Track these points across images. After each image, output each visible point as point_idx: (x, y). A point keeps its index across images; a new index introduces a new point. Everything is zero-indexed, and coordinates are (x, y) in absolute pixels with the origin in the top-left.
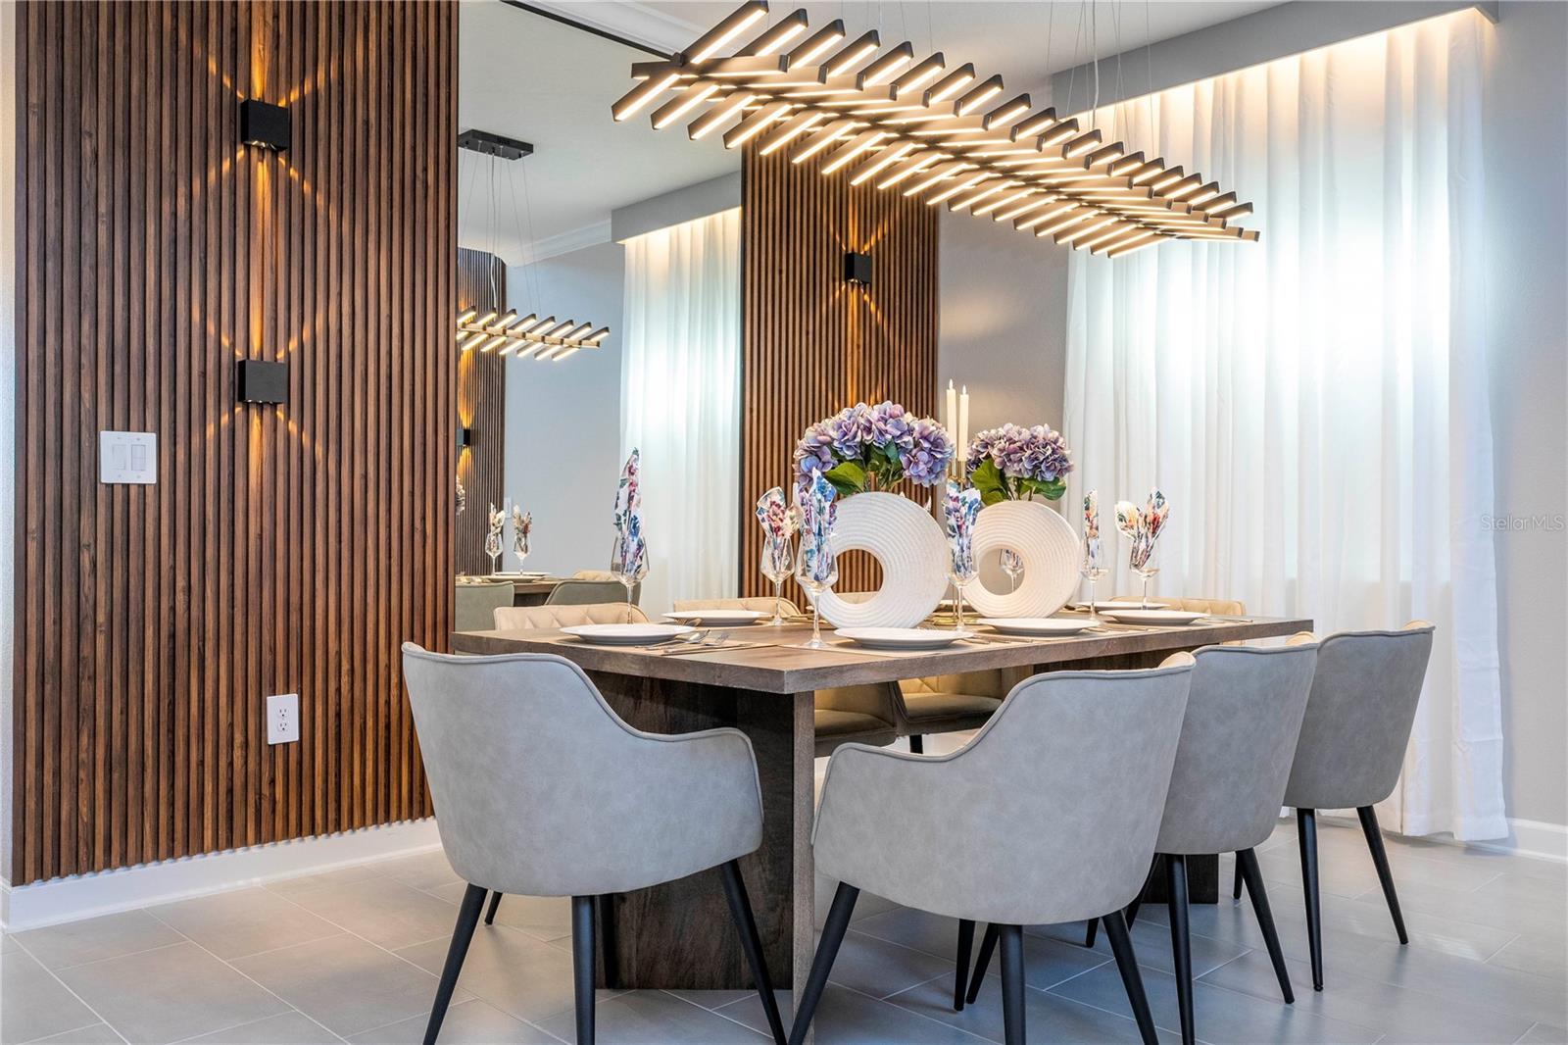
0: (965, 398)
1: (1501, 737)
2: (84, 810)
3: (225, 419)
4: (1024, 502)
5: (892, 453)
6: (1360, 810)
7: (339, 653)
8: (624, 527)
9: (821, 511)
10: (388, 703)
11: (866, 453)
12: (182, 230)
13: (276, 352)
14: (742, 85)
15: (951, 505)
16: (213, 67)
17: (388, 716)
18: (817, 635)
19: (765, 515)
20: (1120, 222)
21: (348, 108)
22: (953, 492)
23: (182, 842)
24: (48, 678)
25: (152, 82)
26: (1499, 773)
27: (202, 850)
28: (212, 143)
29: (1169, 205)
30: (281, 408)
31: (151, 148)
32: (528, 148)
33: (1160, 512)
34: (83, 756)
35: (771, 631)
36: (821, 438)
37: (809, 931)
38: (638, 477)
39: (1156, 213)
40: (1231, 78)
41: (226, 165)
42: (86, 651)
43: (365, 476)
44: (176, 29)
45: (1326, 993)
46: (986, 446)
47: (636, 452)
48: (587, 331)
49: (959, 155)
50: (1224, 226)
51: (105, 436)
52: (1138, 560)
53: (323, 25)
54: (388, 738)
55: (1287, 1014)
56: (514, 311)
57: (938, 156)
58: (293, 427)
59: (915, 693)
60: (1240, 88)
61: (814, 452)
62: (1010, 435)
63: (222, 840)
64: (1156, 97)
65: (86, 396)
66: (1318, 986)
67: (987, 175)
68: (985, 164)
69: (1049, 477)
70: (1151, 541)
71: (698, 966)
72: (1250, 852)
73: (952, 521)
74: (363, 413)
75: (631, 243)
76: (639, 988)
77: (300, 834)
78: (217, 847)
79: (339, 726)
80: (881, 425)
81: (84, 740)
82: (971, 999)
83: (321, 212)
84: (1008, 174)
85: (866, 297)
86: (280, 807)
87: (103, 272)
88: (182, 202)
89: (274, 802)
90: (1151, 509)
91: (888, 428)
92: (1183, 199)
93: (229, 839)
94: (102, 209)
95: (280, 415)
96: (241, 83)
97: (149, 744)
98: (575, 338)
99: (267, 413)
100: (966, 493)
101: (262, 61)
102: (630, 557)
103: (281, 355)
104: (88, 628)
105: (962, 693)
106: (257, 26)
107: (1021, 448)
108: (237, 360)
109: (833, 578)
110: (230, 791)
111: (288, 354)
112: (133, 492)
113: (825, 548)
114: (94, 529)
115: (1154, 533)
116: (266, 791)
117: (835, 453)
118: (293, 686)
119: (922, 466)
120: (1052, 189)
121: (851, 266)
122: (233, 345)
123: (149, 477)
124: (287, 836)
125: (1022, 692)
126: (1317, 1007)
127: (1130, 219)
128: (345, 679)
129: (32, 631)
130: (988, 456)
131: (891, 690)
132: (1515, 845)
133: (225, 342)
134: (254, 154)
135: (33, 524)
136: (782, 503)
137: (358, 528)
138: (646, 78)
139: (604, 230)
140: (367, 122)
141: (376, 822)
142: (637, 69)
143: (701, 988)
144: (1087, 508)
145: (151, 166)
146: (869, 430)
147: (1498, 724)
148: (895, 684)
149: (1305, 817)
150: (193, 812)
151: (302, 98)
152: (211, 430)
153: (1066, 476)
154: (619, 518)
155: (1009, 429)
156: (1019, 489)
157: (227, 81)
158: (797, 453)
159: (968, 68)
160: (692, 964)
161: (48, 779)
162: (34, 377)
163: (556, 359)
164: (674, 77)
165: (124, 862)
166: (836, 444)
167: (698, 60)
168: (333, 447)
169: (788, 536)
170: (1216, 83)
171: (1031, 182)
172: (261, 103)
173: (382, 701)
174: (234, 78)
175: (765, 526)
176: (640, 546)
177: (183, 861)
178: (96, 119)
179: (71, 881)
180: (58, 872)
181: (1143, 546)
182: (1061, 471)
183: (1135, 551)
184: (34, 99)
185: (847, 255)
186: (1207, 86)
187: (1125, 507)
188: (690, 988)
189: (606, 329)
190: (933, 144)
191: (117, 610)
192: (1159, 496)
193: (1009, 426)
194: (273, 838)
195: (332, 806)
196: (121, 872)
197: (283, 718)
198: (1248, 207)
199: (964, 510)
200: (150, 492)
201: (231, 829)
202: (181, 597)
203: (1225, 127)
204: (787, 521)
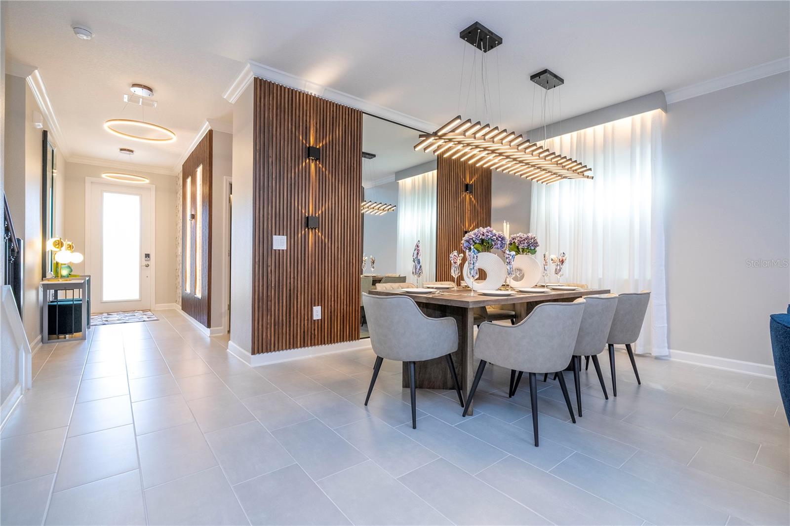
0: (508, 226)
1: (666, 325)
2: (269, 336)
3: (303, 232)
4: (524, 255)
5: (490, 241)
6: (626, 345)
7: (331, 296)
8: (416, 262)
9: (474, 257)
10: (343, 309)
11: (482, 241)
12: (293, 182)
13: (316, 214)
14: (450, 140)
15: (507, 256)
16: (301, 138)
17: (343, 313)
18: (473, 292)
19: (452, 259)
20: (552, 174)
21: (334, 147)
22: (508, 252)
23: (292, 345)
24: (260, 301)
25: (286, 142)
26: (666, 336)
27: (297, 347)
28: (301, 158)
29: (568, 170)
30: (317, 229)
31: (286, 160)
32: (374, 156)
33: (564, 258)
34: (268, 321)
35: (454, 291)
36: (470, 237)
37: (472, 373)
38: (420, 248)
39: (564, 172)
40: (582, 131)
41: (304, 164)
42: (269, 294)
43: (338, 247)
44: (292, 128)
45: (617, 397)
46: (513, 239)
47: (419, 241)
48: (390, 207)
49: (508, 157)
50: (583, 175)
51: (274, 237)
52: (557, 272)
53: (328, 125)
54: (343, 319)
55: (606, 403)
56: (365, 201)
57: (502, 157)
58: (320, 234)
59: (490, 310)
60: (585, 134)
61: (468, 241)
62: (521, 236)
63: (302, 345)
64: (560, 137)
65: (270, 226)
66: (615, 395)
67: (515, 162)
68: (515, 159)
69: (533, 248)
70: (561, 266)
71: (435, 383)
72: (596, 356)
73: (508, 261)
74: (338, 230)
75: (400, 182)
76: (419, 388)
77: (321, 344)
78: (301, 347)
79: (331, 315)
80: (487, 233)
81: (269, 317)
82: (513, 395)
83: (327, 176)
84: (521, 162)
85: (471, 196)
86: (316, 337)
87: (274, 193)
88: (293, 174)
89: (315, 335)
90: (561, 258)
91: (489, 234)
92: (571, 168)
93: (304, 345)
94: (274, 177)
95: (317, 231)
96: (308, 142)
97: (284, 319)
98: (387, 208)
99: (313, 231)
100: (511, 253)
101: (313, 136)
102: (417, 270)
103: (317, 215)
104: (270, 287)
105: (502, 309)
106: (312, 126)
107: (524, 240)
108: (307, 216)
109: (477, 276)
110: (304, 332)
111: (319, 214)
112: (281, 251)
113: (475, 268)
114: (271, 262)
115: (562, 264)
116: (313, 332)
117: (474, 241)
118: (320, 304)
119: (499, 245)
120: (533, 166)
121: (467, 187)
122: (305, 212)
123: (285, 248)
124: (318, 344)
125: (538, 309)
126: (615, 401)
127: (555, 174)
128: (333, 303)
129: (257, 288)
130: (514, 242)
131: (484, 308)
132: (670, 357)
133: (303, 211)
134: (311, 160)
135: (257, 260)
136: (457, 255)
137: (336, 261)
138: (424, 138)
139: (393, 178)
140: (339, 151)
141: (340, 341)
142: (421, 136)
143: (436, 389)
144: (544, 257)
145: (285, 165)
146: (483, 235)
147: (666, 321)
148: (485, 307)
149: (611, 346)
150: (295, 337)
151: (323, 145)
152: (300, 235)
153: (537, 247)
154: (414, 259)
155: (520, 234)
156: (523, 251)
157: (304, 142)
158: (462, 242)
159: (505, 131)
160: (434, 382)
161: (260, 327)
162: (257, 221)
163: (381, 215)
164: (433, 138)
165: (278, 350)
166: (474, 239)
167: (440, 134)
168: (330, 240)
169: (458, 264)
170: (578, 133)
171: (527, 164)
172: (313, 147)
173: (342, 309)
174: (306, 141)
175: (452, 262)
176: (420, 267)
177: (292, 350)
178: (272, 153)
179: (265, 354)
180: (262, 352)
181: (559, 268)
182: (536, 247)
183: (556, 269)
184: (258, 148)
185: (466, 185)
186: (575, 134)
187: (553, 256)
188: (433, 389)
189: (395, 206)
190: (501, 154)
191: (277, 283)
192: (564, 253)
193: (520, 233)
194: (315, 345)
195: (329, 337)
196: (277, 352)
197: (317, 313)
198: (590, 169)
199: (511, 257)
200: (285, 251)
201: (304, 342)
202: (292, 280)
203: (580, 145)
204: (458, 260)
